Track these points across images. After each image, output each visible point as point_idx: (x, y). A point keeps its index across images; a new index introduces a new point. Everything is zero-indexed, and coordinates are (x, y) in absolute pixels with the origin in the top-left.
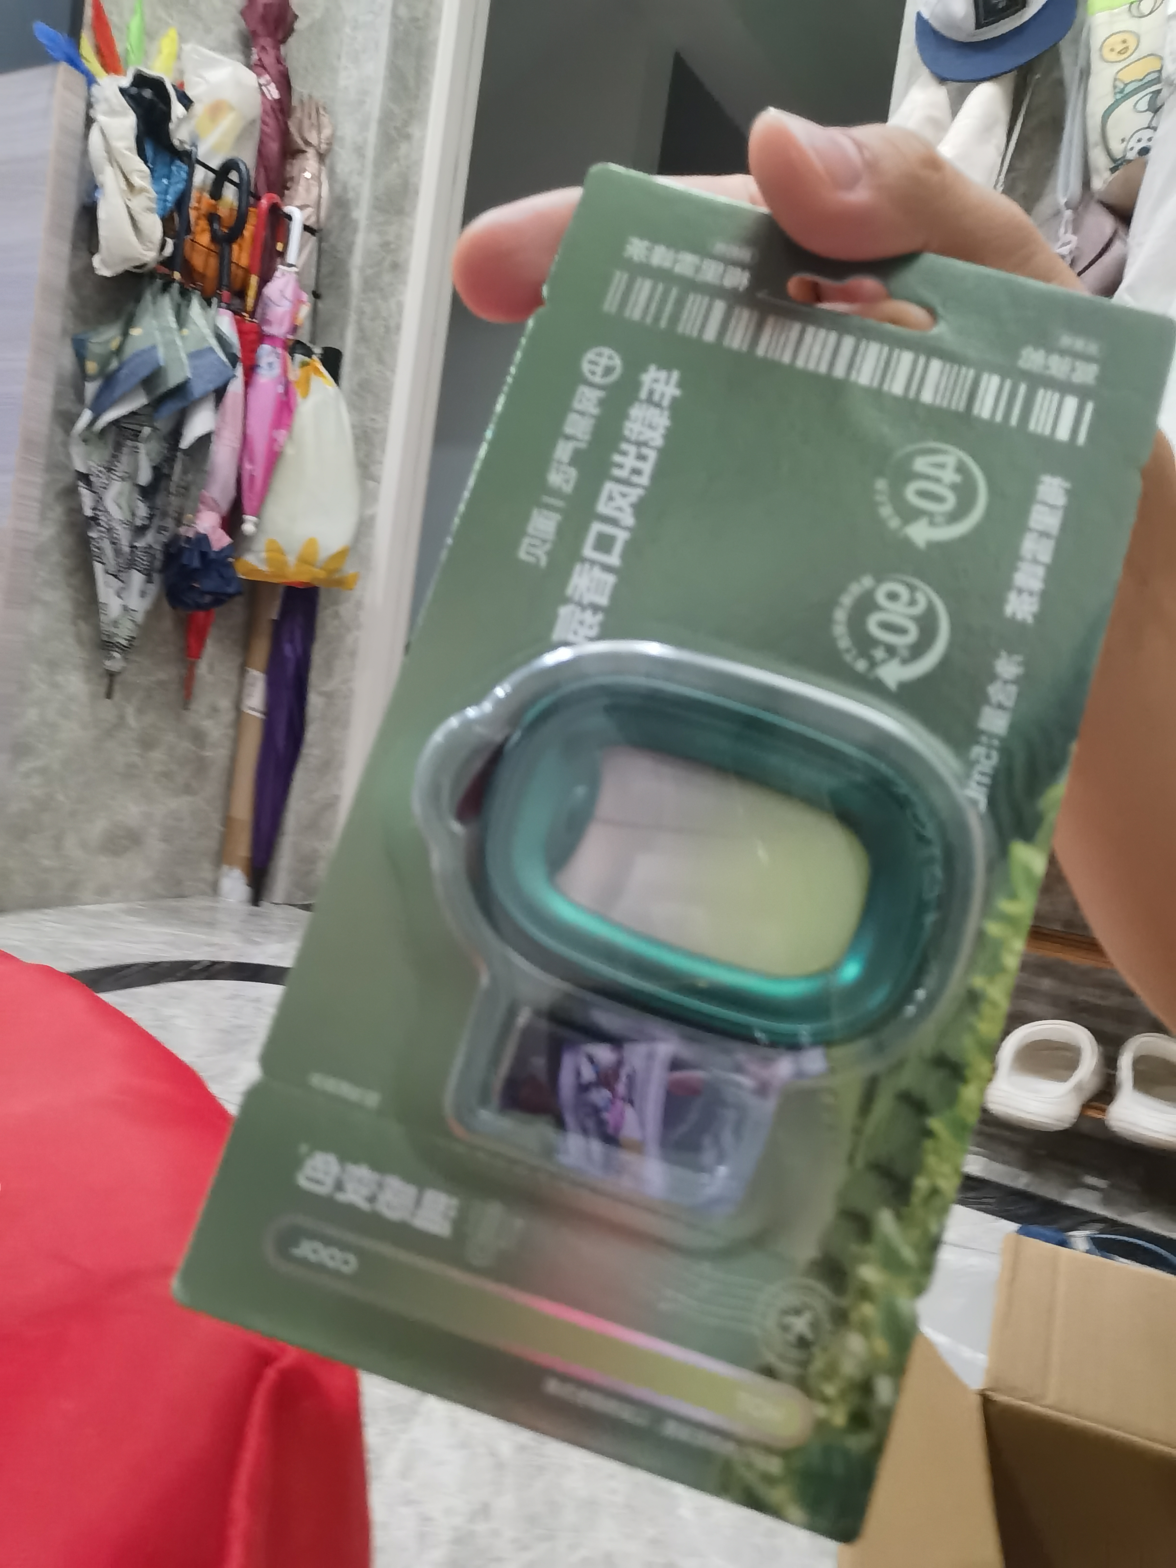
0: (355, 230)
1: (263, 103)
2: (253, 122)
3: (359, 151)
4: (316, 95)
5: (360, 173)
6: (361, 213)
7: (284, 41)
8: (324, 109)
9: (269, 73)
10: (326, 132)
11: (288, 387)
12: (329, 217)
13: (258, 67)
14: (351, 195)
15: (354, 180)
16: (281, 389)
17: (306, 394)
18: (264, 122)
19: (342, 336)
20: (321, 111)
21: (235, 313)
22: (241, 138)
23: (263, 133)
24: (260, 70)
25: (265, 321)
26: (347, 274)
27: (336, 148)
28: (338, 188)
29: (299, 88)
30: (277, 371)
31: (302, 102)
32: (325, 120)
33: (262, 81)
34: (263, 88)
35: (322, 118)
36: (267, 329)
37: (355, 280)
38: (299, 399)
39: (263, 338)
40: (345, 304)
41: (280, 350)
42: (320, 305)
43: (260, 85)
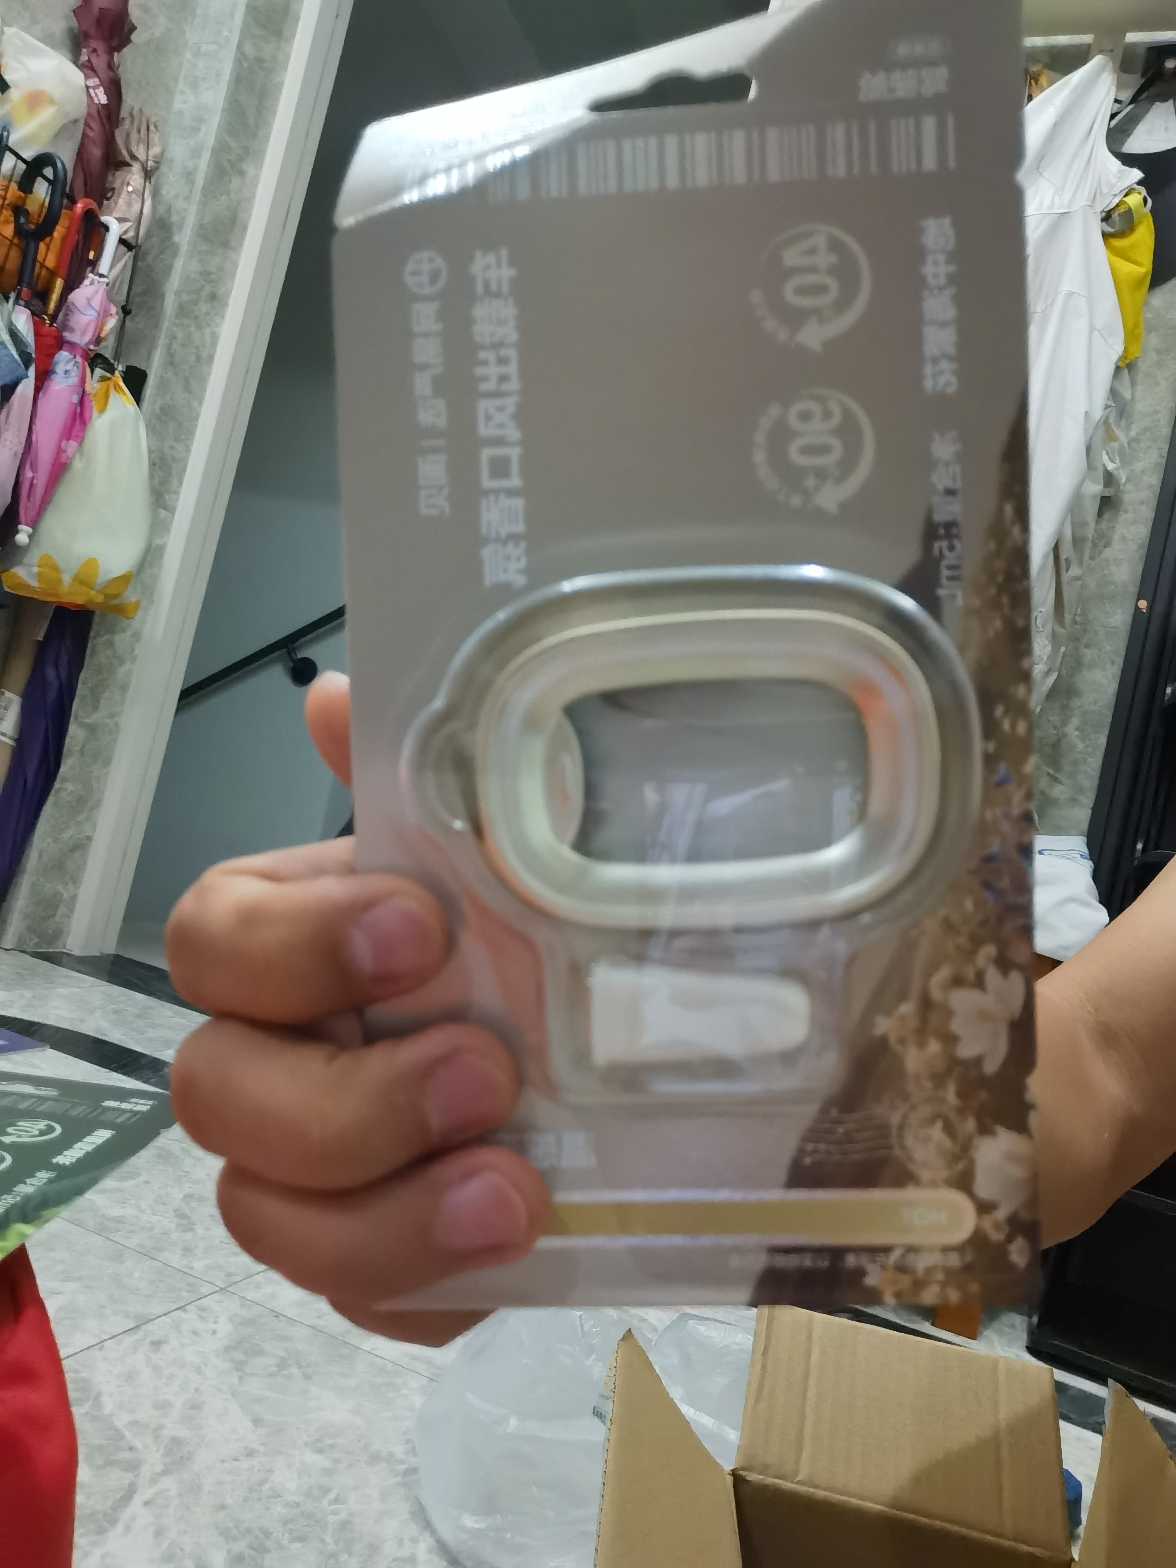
0: (175, 255)
1: (89, 106)
2: (75, 121)
3: (189, 176)
4: (147, 111)
5: (187, 199)
6: (184, 238)
7: (119, 48)
8: (156, 127)
9: (98, 77)
10: (155, 150)
11: (83, 397)
12: (148, 236)
13: (88, 68)
14: (174, 218)
15: (180, 204)
16: (75, 399)
17: (102, 410)
18: (87, 124)
19: (149, 357)
20: (152, 128)
21: (33, 314)
22: (60, 134)
23: (84, 135)
24: (90, 72)
25: (65, 326)
26: (162, 296)
27: (164, 169)
28: (161, 210)
29: (130, 100)
30: (74, 379)
31: (131, 115)
32: (155, 137)
33: (91, 82)
34: (91, 91)
35: (151, 135)
36: (67, 335)
37: (170, 303)
38: (95, 413)
39: (61, 343)
40: (157, 325)
41: (79, 359)
42: (128, 322)
43: (87, 87)
